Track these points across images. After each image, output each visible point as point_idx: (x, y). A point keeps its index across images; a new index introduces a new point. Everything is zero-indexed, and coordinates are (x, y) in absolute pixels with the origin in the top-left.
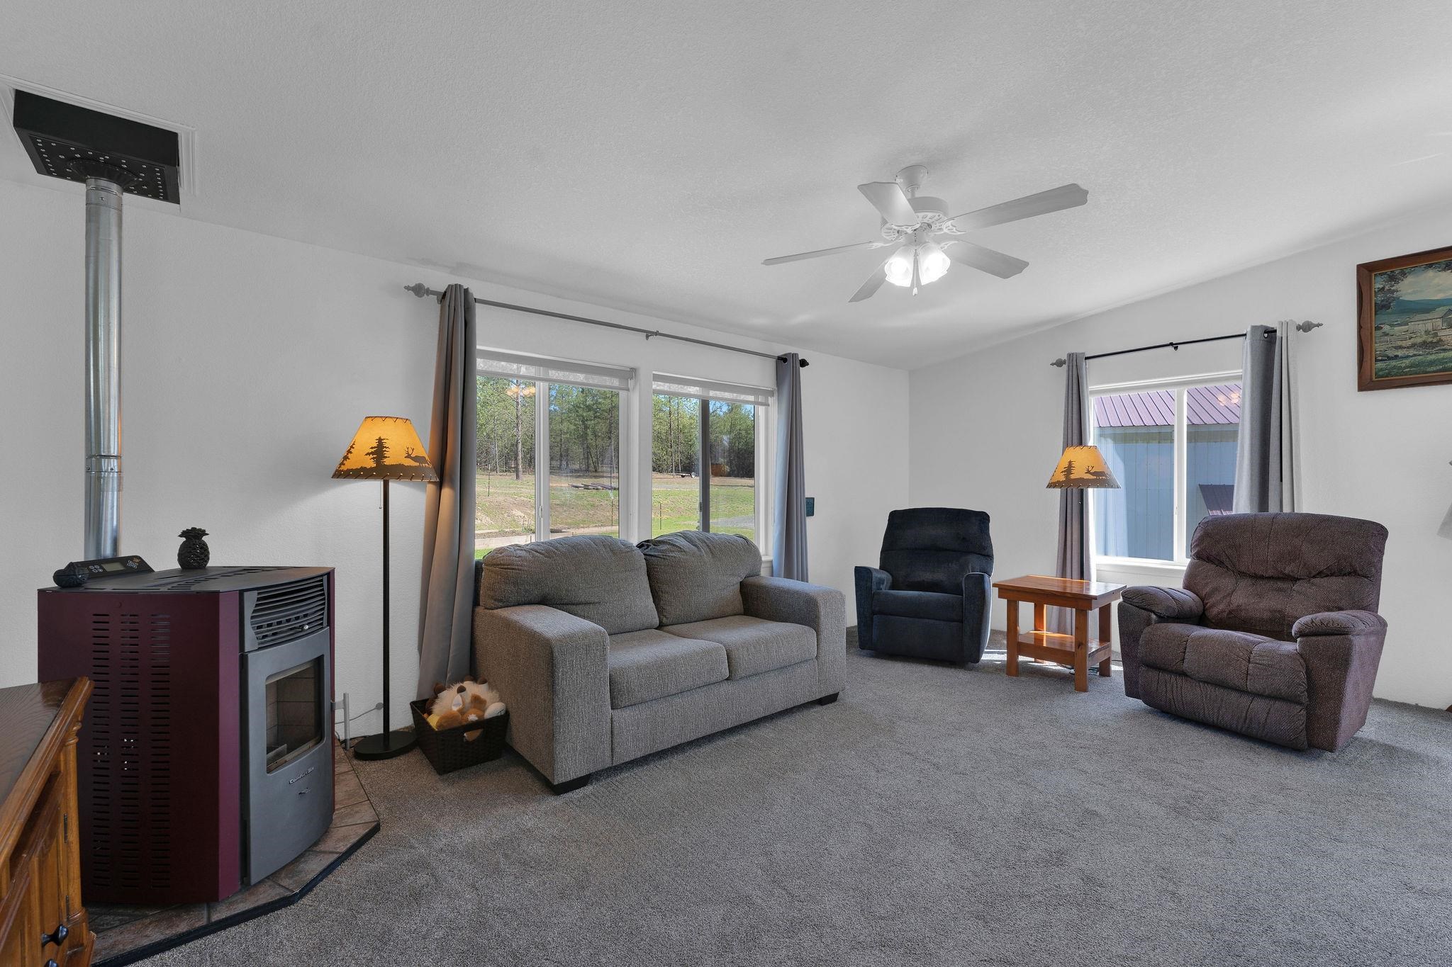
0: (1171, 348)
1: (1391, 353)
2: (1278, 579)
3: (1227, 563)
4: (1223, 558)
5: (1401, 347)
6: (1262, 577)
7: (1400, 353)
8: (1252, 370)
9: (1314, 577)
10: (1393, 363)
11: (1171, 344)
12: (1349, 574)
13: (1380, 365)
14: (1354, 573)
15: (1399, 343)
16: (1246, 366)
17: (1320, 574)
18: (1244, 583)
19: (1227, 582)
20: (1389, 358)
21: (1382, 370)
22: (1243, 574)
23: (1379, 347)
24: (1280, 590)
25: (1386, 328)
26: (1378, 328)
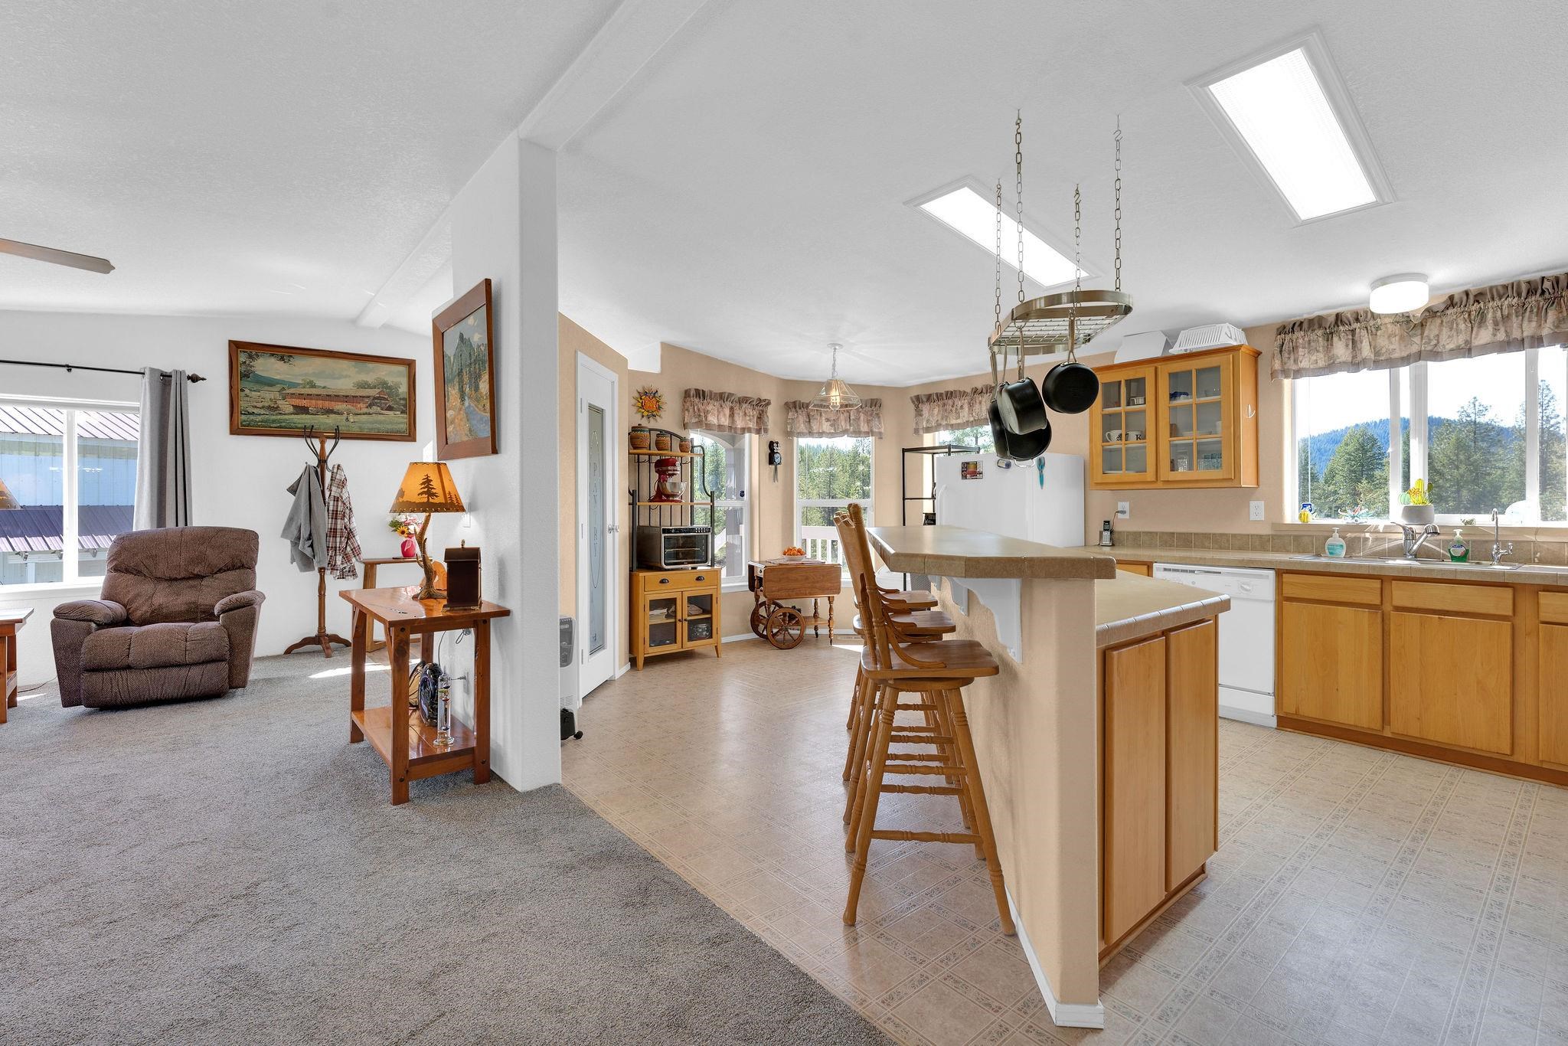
0: (65, 369)
1: (251, 410)
2: (189, 578)
3: (145, 571)
4: (142, 568)
5: (256, 407)
6: (176, 579)
7: (256, 411)
8: (151, 406)
9: (216, 573)
10: (252, 417)
11: (67, 366)
12: (239, 568)
13: (243, 417)
14: (242, 566)
15: (255, 404)
16: (145, 400)
17: (220, 571)
18: (162, 586)
19: (147, 587)
20: (249, 414)
21: (245, 421)
22: (159, 579)
23: (243, 404)
24: (191, 587)
25: (247, 391)
26: (242, 390)
